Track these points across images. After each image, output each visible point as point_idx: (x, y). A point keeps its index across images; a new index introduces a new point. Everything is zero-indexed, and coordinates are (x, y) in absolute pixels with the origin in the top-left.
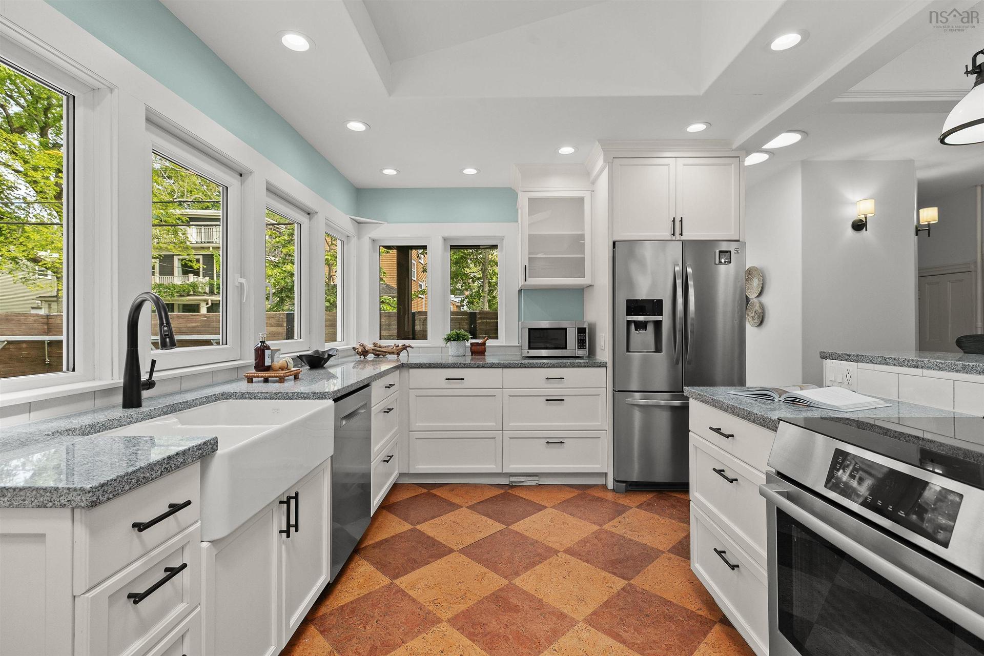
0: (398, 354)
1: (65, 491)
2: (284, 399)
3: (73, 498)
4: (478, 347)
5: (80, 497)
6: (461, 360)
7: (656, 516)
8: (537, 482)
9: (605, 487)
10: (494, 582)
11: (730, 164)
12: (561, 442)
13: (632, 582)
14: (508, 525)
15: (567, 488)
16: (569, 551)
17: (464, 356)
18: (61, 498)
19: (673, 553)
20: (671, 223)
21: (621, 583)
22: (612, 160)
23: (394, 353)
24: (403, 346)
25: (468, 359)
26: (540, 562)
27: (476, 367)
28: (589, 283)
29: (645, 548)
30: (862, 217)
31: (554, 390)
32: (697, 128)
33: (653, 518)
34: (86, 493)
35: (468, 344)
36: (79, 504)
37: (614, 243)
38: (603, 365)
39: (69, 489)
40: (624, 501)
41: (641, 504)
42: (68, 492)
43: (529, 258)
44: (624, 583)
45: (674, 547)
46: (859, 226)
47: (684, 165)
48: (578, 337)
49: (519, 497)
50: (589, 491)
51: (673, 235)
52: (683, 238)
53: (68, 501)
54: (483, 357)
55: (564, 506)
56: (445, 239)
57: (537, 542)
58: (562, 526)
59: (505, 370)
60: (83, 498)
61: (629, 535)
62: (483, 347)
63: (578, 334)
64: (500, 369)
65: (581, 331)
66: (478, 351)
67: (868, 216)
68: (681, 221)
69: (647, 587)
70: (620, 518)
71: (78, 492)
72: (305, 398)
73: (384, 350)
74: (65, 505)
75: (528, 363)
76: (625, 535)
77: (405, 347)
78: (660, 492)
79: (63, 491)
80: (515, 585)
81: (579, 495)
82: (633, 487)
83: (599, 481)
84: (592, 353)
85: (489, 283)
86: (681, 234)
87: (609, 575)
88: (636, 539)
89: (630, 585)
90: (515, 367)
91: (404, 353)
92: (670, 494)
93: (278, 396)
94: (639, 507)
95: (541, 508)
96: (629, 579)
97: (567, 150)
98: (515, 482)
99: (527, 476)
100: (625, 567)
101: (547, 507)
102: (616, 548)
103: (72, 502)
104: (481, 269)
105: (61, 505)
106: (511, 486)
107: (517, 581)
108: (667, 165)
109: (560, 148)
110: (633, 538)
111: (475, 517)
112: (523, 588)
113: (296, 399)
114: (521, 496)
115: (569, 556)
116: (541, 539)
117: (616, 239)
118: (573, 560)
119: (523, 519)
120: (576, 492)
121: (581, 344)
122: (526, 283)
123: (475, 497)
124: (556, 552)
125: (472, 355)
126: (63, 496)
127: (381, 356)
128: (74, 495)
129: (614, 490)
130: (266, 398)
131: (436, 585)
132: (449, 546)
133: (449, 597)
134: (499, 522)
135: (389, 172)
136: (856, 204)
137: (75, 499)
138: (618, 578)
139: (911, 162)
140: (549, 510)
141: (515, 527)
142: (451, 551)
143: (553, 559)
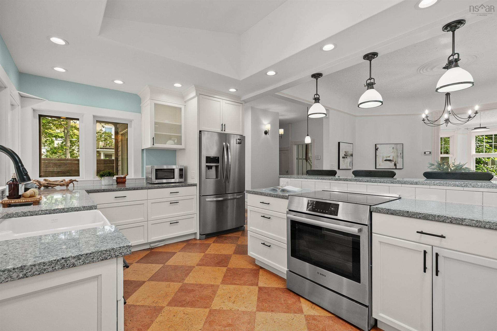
0: (67, 186)
1: (118, 249)
2: (61, 212)
3: (123, 251)
4: (122, 180)
5: (127, 250)
6: (111, 187)
7: (222, 244)
8: (164, 244)
9: (195, 239)
10: (176, 286)
11: (240, 106)
12: (177, 222)
13: (228, 267)
14: (164, 264)
15: (180, 243)
16: (198, 265)
17: (112, 185)
18: (116, 252)
19: (235, 254)
20: (221, 126)
21: (225, 269)
22: (199, 94)
23: (64, 185)
24: (70, 180)
25: (115, 187)
26: (190, 272)
27: (133, 190)
28: (184, 148)
29: (225, 255)
30: (267, 130)
31: (174, 198)
32: (233, 90)
33: (221, 245)
34: (130, 247)
35: (115, 178)
36: (126, 253)
37: (200, 131)
38: (195, 185)
39: (120, 247)
40: (208, 242)
41: (214, 241)
42: (120, 249)
43: (155, 134)
44: (226, 268)
45: (234, 252)
46: (266, 133)
47: (226, 103)
48: (179, 173)
49: (160, 252)
50: (190, 242)
51: (222, 130)
52: (225, 132)
53: (120, 253)
54: (124, 185)
55: (183, 249)
56: (94, 117)
57: (183, 266)
58: (189, 257)
59: (149, 190)
60: (128, 250)
61: (217, 253)
62: (125, 179)
63: (179, 171)
64: (146, 190)
65: (181, 170)
66: (121, 182)
67: (269, 130)
68: (225, 125)
69: (234, 267)
70: (210, 248)
71: (126, 248)
72: (78, 211)
73: (57, 184)
74: (118, 255)
75: (161, 186)
76: (215, 253)
77: (71, 181)
78: (218, 236)
79: (117, 249)
80: (186, 283)
81: (187, 244)
82: (208, 236)
83: (192, 237)
84: (186, 180)
85: (71, 141)
86: (225, 131)
87: (219, 267)
88: (220, 253)
89: (228, 268)
90: (154, 188)
91: (71, 185)
92: (222, 236)
93: (56, 211)
94: (214, 242)
95: (174, 253)
96: (227, 267)
97: (178, 85)
98: (153, 246)
99: (159, 242)
100: (223, 263)
101: (177, 252)
102: (215, 258)
103: (122, 253)
104: (64, 131)
105: (115, 256)
106: (151, 249)
107: (186, 281)
108: (220, 102)
109: (175, 84)
110: (219, 254)
111: (143, 266)
112: (190, 283)
113: (71, 212)
114: (160, 251)
115: (200, 267)
116: (184, 264)
117: (201, 130)
118: (203, 267)
119: (169, 259)
120: (185, 244)
121: (181, 176)
122: (153, 146)
123: (136, 257)
124: (194, 267)
125: (117, 184)
126: (117, 251)
127: (50, 188)
128: (123, 250)
129: (200, 239)
130: (46, 214)
131: (149, 297)
132: (141, 280)
133: (159, 298)
134: (158, 264)
135: (58, 69)
136: (266, 125)
137: (124, 251)
138: (223, 268)
139: (278, 113)
140: (178, 253)
141: (167, 264)
142: (144, 282)
143: (194, 269)
